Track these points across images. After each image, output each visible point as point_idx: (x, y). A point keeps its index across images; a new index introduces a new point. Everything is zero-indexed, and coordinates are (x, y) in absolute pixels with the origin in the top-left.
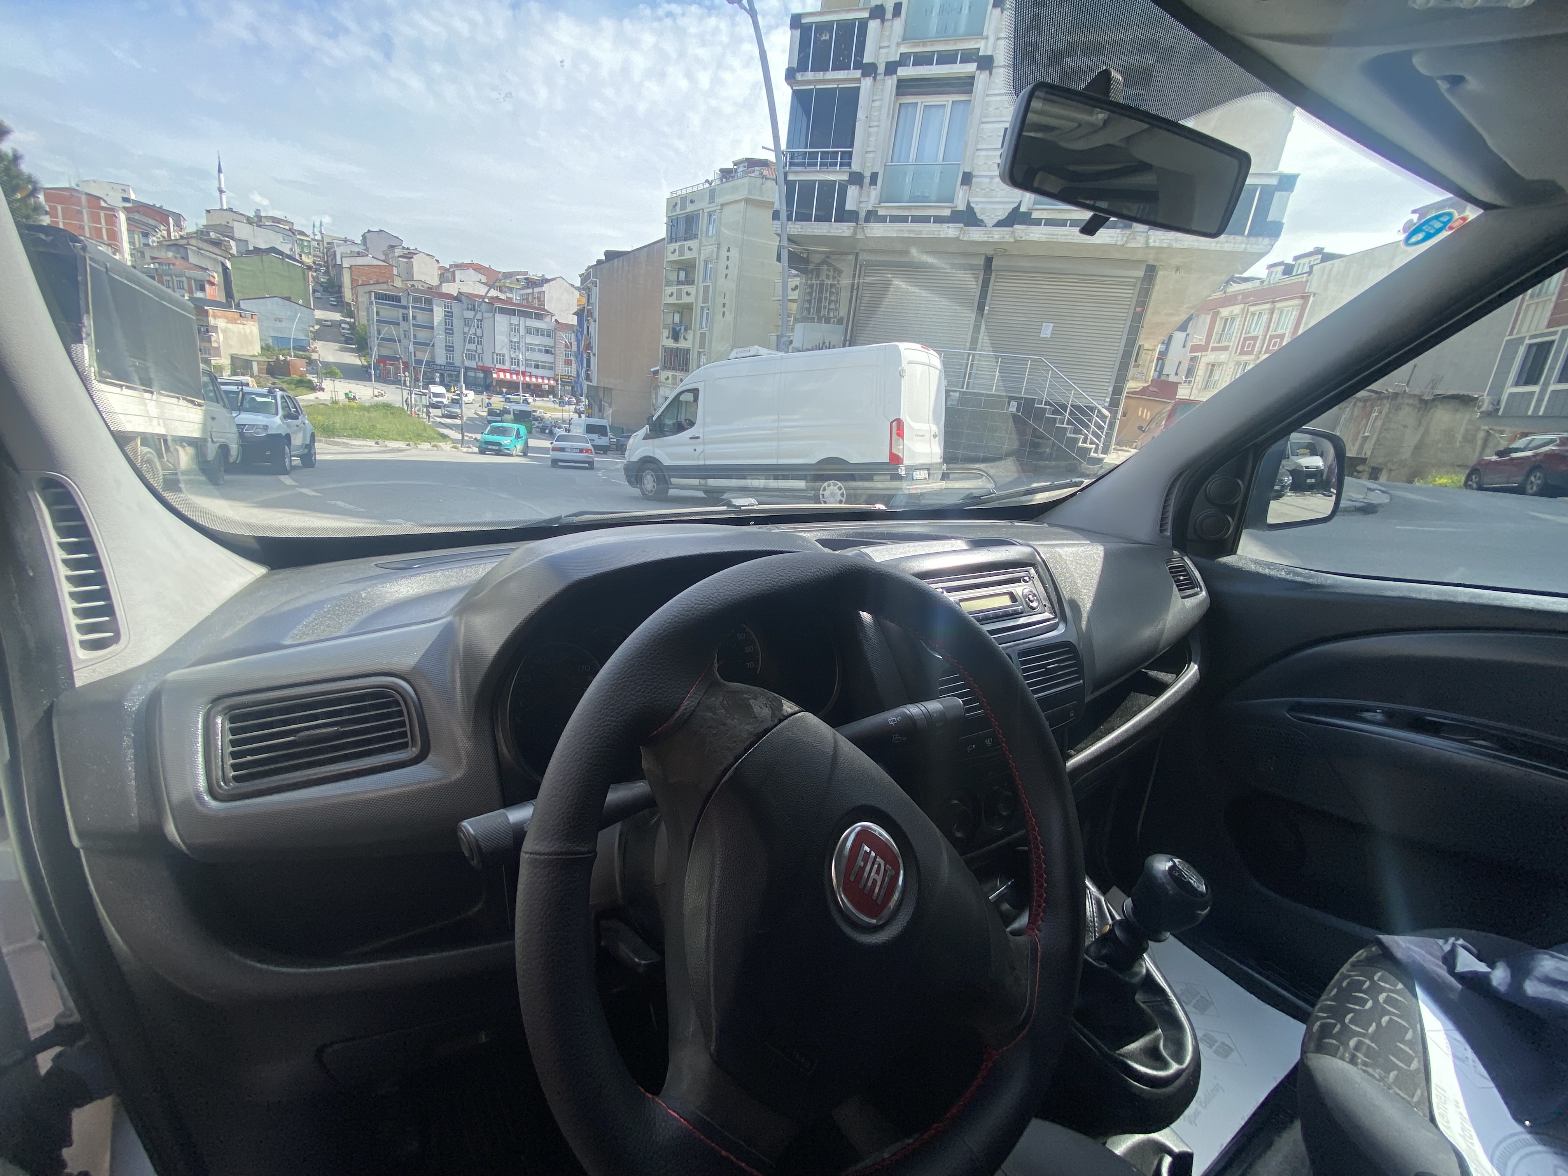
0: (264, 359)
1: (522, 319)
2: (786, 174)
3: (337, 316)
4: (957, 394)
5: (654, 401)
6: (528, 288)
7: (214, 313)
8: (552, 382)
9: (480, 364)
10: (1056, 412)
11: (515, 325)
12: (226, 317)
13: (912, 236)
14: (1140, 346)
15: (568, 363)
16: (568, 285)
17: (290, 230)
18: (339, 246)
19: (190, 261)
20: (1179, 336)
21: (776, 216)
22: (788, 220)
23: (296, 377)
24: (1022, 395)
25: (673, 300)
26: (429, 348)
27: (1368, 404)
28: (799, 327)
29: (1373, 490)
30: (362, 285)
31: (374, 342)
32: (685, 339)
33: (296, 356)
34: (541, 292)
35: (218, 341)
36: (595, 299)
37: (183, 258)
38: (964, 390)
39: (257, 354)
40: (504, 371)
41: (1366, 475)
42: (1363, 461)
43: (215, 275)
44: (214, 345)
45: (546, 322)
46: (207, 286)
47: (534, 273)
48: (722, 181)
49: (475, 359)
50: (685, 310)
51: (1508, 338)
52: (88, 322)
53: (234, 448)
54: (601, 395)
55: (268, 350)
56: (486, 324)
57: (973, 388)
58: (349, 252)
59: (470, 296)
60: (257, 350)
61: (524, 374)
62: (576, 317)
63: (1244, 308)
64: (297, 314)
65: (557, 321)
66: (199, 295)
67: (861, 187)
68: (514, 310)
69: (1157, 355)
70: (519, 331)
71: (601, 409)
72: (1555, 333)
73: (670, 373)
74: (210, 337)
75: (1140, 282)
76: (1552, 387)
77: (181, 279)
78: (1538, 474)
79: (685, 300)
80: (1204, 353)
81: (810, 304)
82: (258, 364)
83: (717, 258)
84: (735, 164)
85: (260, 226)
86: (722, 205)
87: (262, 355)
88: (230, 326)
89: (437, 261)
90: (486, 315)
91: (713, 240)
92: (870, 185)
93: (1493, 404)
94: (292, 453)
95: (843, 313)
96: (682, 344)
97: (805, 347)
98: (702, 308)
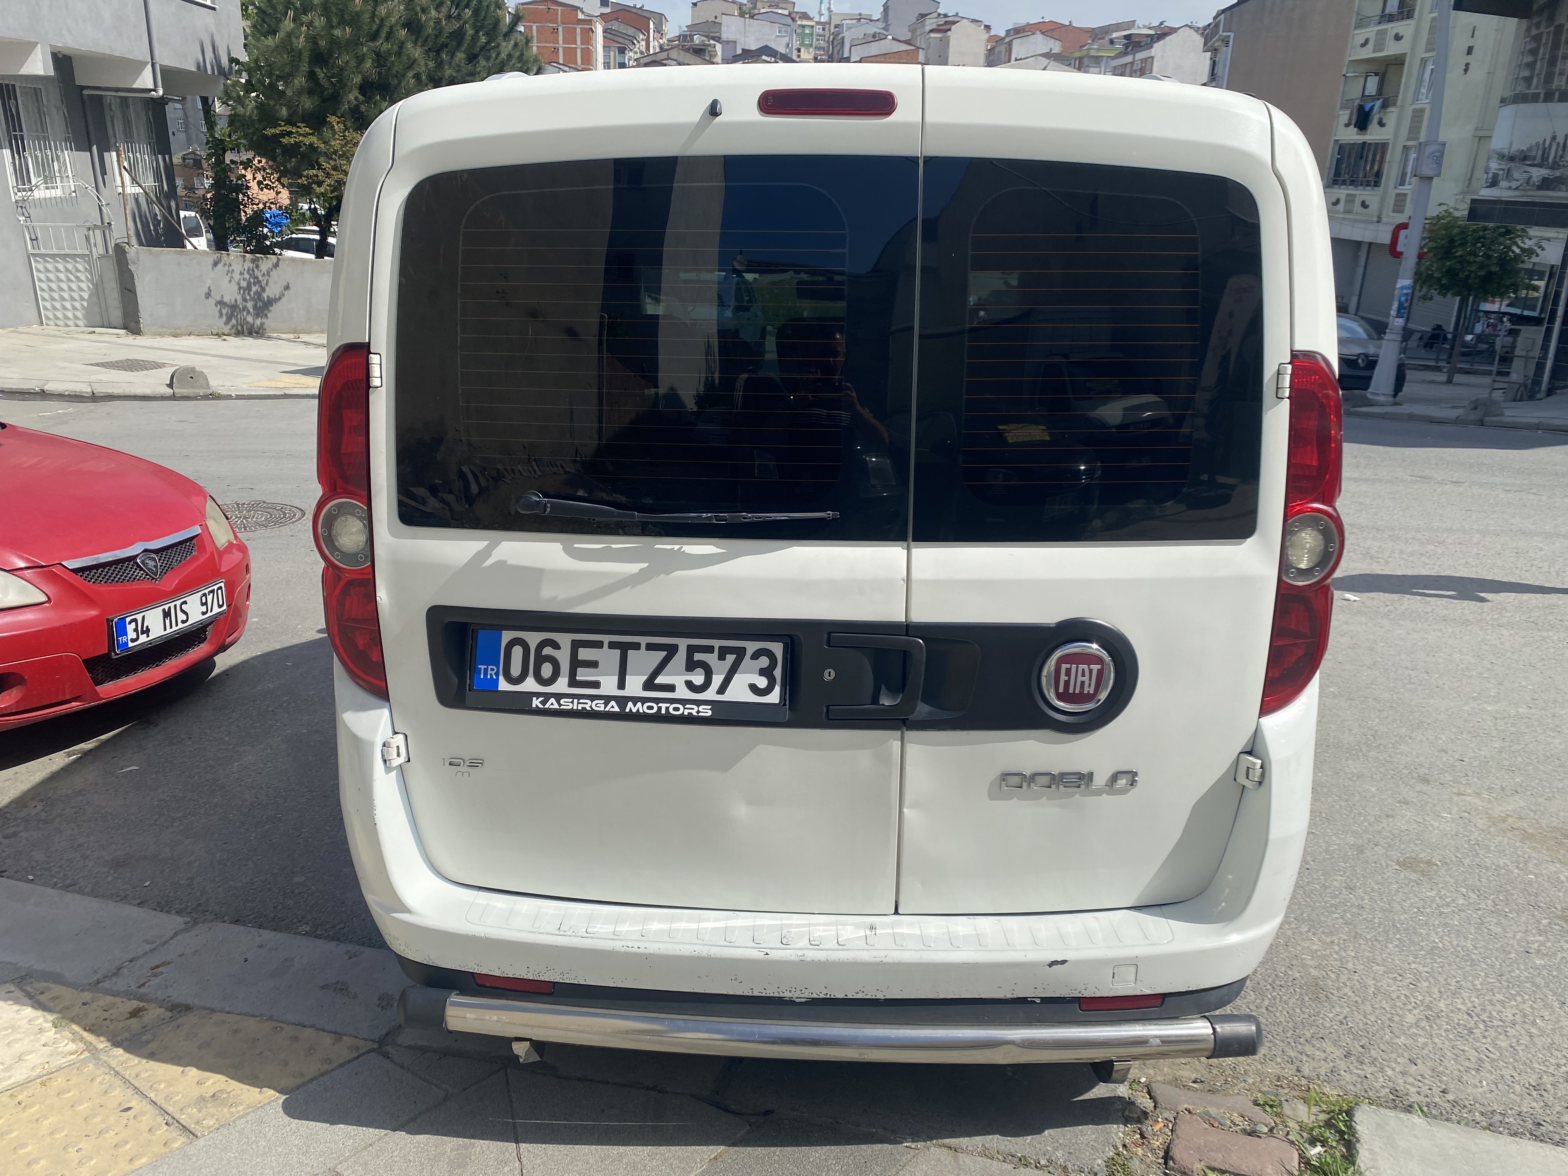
6: (1125, 53)
17: (790, 15)
18: (849, 28)
25: (1368, 53)
28: (1507, 112)
32: (1381, 124)
34: (1144, 61)
50: (1388, 68)
58: (861, 36)
73: (1343, 192)
79: (1392, 49)
81: (1532, 70)
85: (752, 17)
96: (1373, 135)
97: (1514, 149)
98: (1424, 61)
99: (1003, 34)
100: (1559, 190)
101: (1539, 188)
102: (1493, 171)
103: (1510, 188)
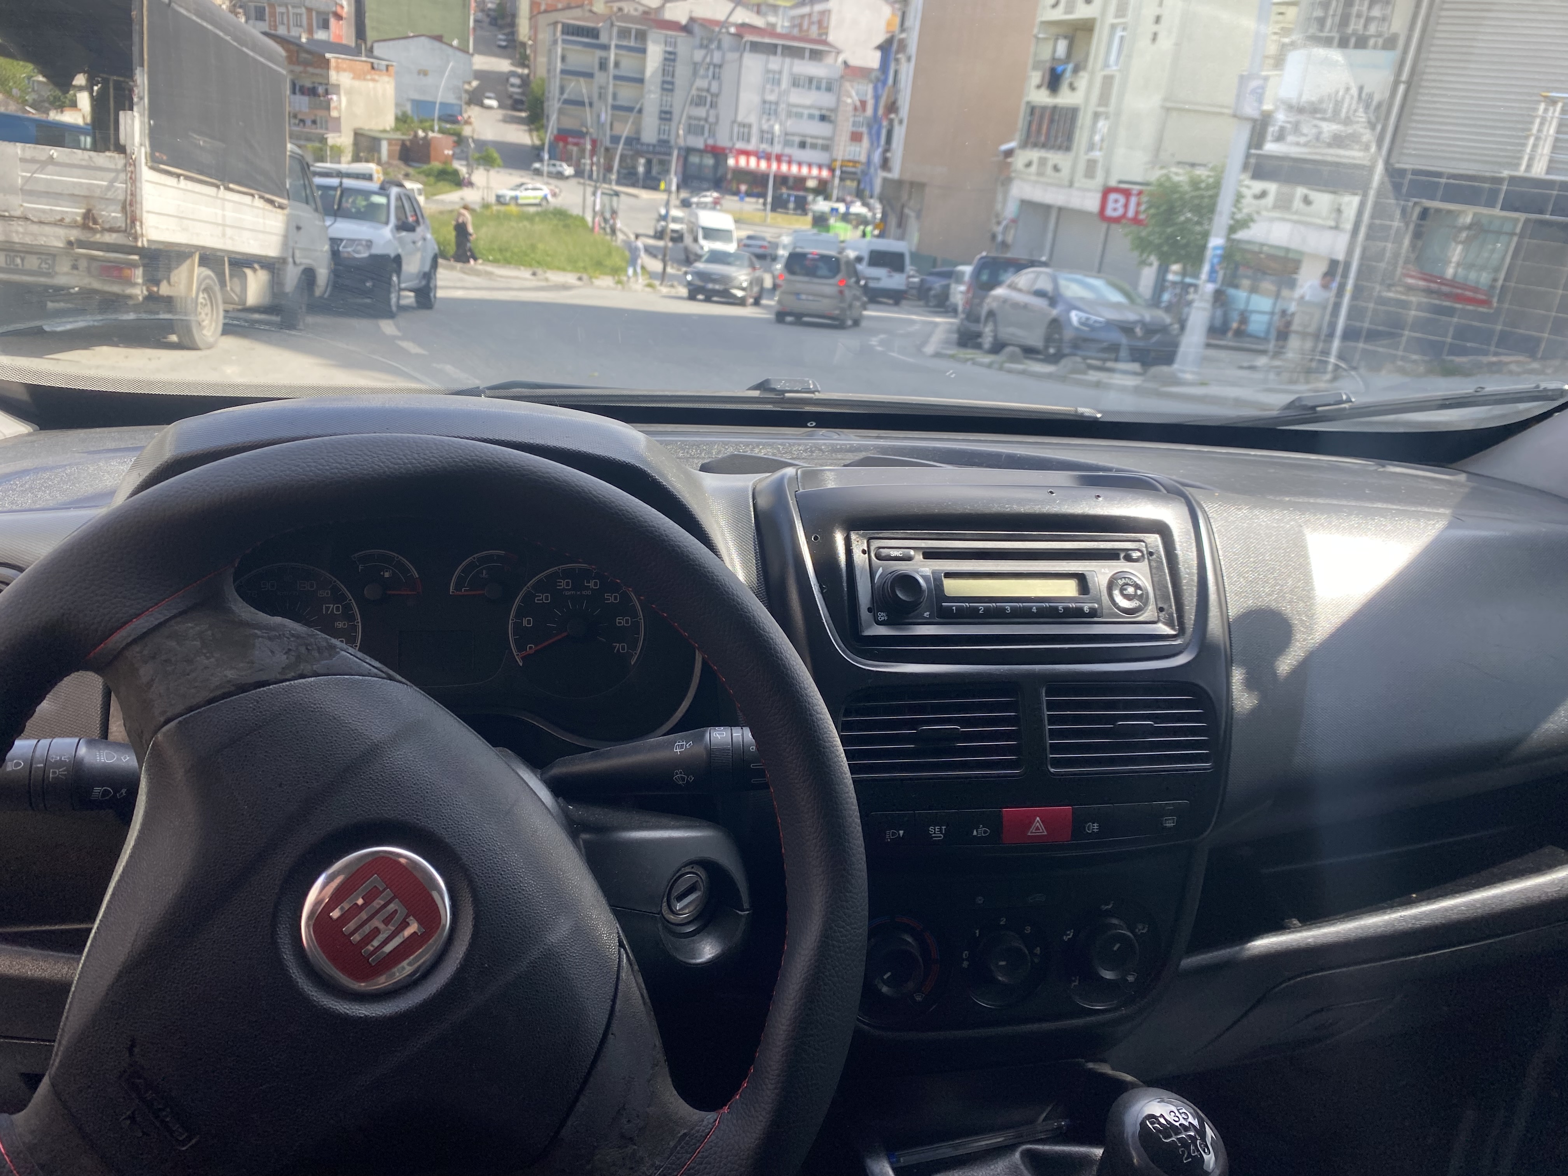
0: (398, 136)
1: (788, 60)
3: (503, 65)
5: (999, 206)
6: (804, 5)
7: (337, 63)
8: (825, 173)
9: (710, 142)
11: (774, 72)
12: (351, 70)
15: (856, 137)
23: (436, 165)
25: (1058, 15)
26: (632, 117)
28: (1296, 56)
30: (546, 11)
31: (553, 107)
32: (1072, 89)
33: (441, 131)
34: (823, 12)
35: (338, 108)
36: (914, 21)
39: (388, 128)
40: (747, 154)
44: (334, 114)
45: (827, 66)
46: (332, 21)
49: (703, 133)
50: (1078, 32)
52: (141, 79)
53: (323, 274)
54: (905, 196)
55: (405, 122)
56: (727, 74)
59: (706, 24)
60: (388, 121)
61: (779, 158)
62: (878, 54)
64: (448, 62)
65: (844, 62)
66: (320, 35)
68: (775, 46)
70: (779, 83)
71: (901, 223)
73: (1034, 155)
74: (328, 102)
77: (298, 11)
79: (1082, 12)
81: (1327, 10)
82: (390, 144)
87: (396, 129)
88: (357, 83)
90: (728, 56)
94: (403, 285)
95: (1398, 25)
96: (1065, 98)
97: (1305, 98)
98: (1113, 27)
100: (1352, 149)
101: (1329, 145)
102: (1280, 124)
103: (1298, 144)
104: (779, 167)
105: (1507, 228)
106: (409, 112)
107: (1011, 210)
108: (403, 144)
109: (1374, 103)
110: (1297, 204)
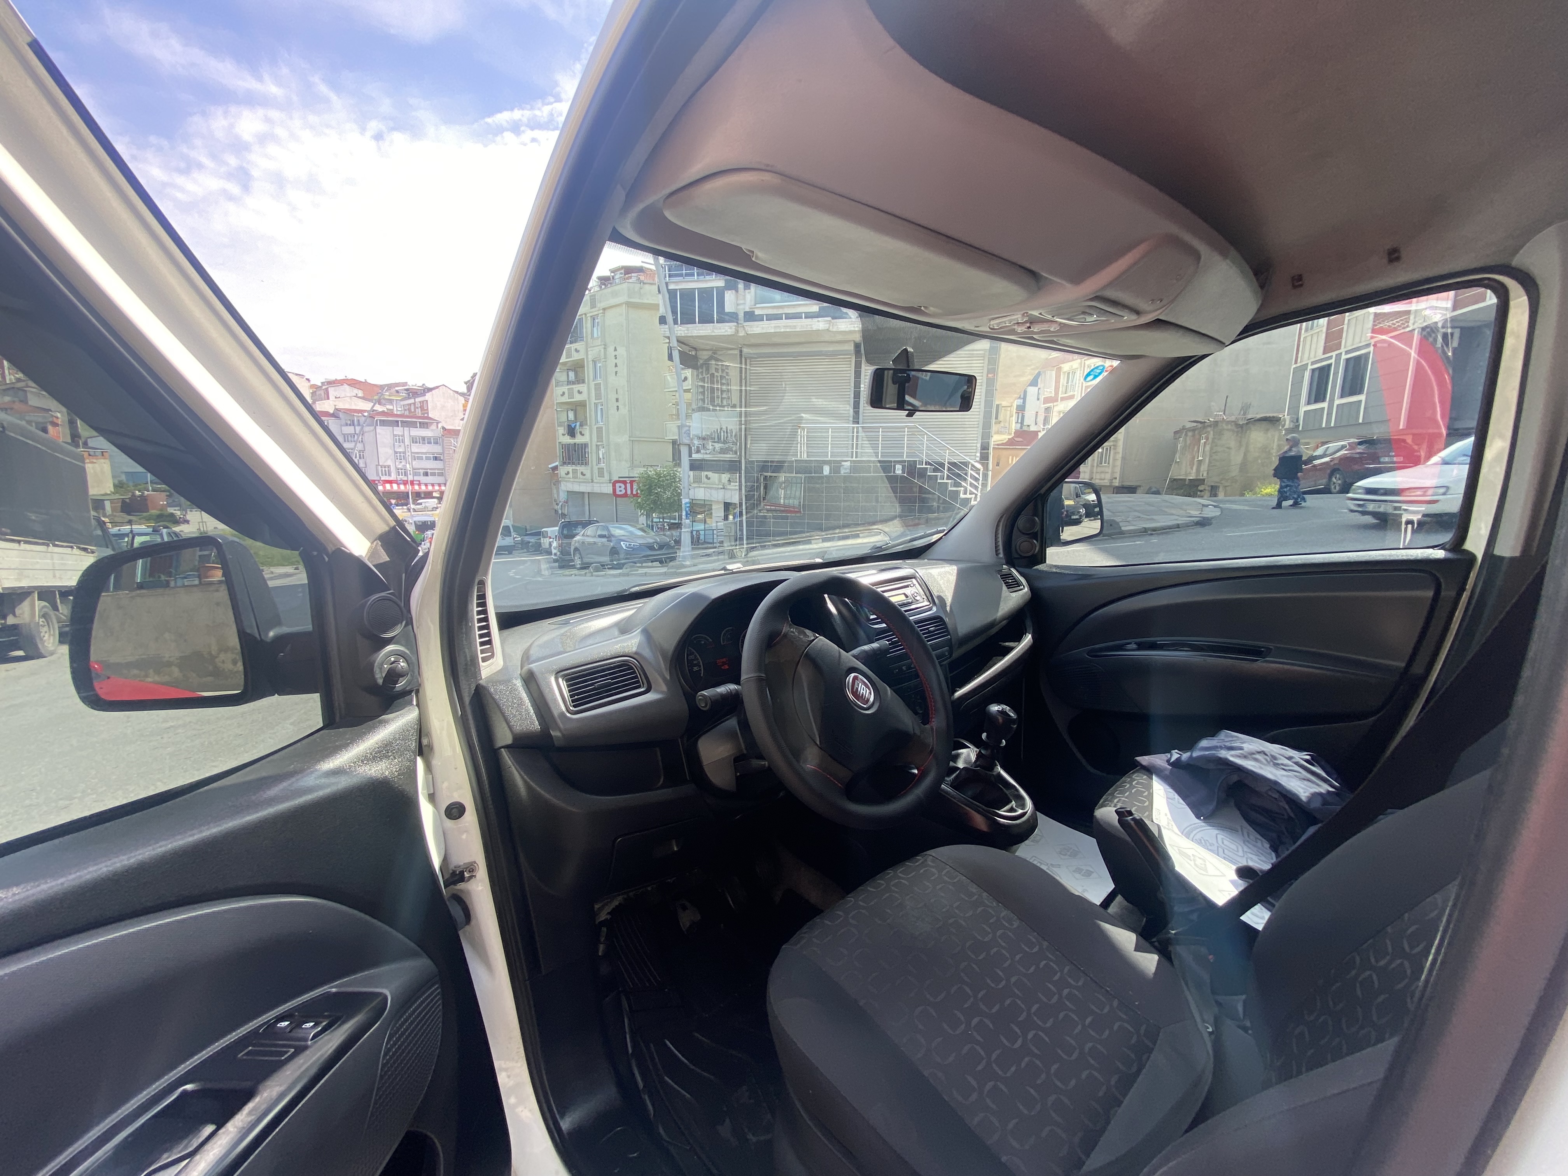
0: (117, 496)
1: (406, 429)
2: (667, 284)
4: (848, 464)
5: (556, 496)
6: (409, 398)
8: (443, 488)
10: (936, 470)
11: (399, 436)
13: (788, 330)
14: (998, 406)
16: (452, 392)
19: (30, 403)
20: (1032, 391)
21: (663, 320)
22: (675, 324)
23: (154, 512)
24: (905, 458)
25: (565, 399)
27: (1196, 432)
28: (696, 416)
29: (1207, 506)
32: (582, 434)
33: (153, 490)
34: (423, 402)
37: (21, 401)
38: (854, 459)
39: (109, 492)
40: (390, 482)
41: (1207, 494)
42: (1202, 481)
43: (59, 415)
45: (432, 430)
46: (50, 428)
47: (414, 382)
48: (601, 287)
50: (578, 407)
51: (1295, 366)
55: (121, 487)
56: (369, 437)
57: (862, 456)
59: (349, 412)
60: (109, 488)
61: (412, 483)
63: (1081, 362)
65: (443, 428)
67: (737, 291)
68: (397, 422)
69: (1015, 411)
70: (403, 441)
72: (1331, 357)
73: (570, 468)
75: (987, 354)
76: (1337, 402)
78: (1338, 476)
79: (578, 398)
80: (1055, 404)
81: (704, 395)
82: (111, 503)
83: (605, 358)
84: (612, 271)
86: (604, 309)
87: (116, 493)
89: (308, 380)
90: (366, 429)
91: (599, 342)
92: (745, 289)
93: (1292, 421)
95: (735, 400)
96: (579, 439)
97: (704, 434)
98: (596, 405)
99: (320, 385)
100: (730, 454)
101: (720, 453)
102: (698, 445)
103: (706, 454)
104: (413, 488)
105: (799, 481)
106: (125, 480)
107: (563, 497)
108: (123, 501)
109: (734, 434)
110: (704, 479)
